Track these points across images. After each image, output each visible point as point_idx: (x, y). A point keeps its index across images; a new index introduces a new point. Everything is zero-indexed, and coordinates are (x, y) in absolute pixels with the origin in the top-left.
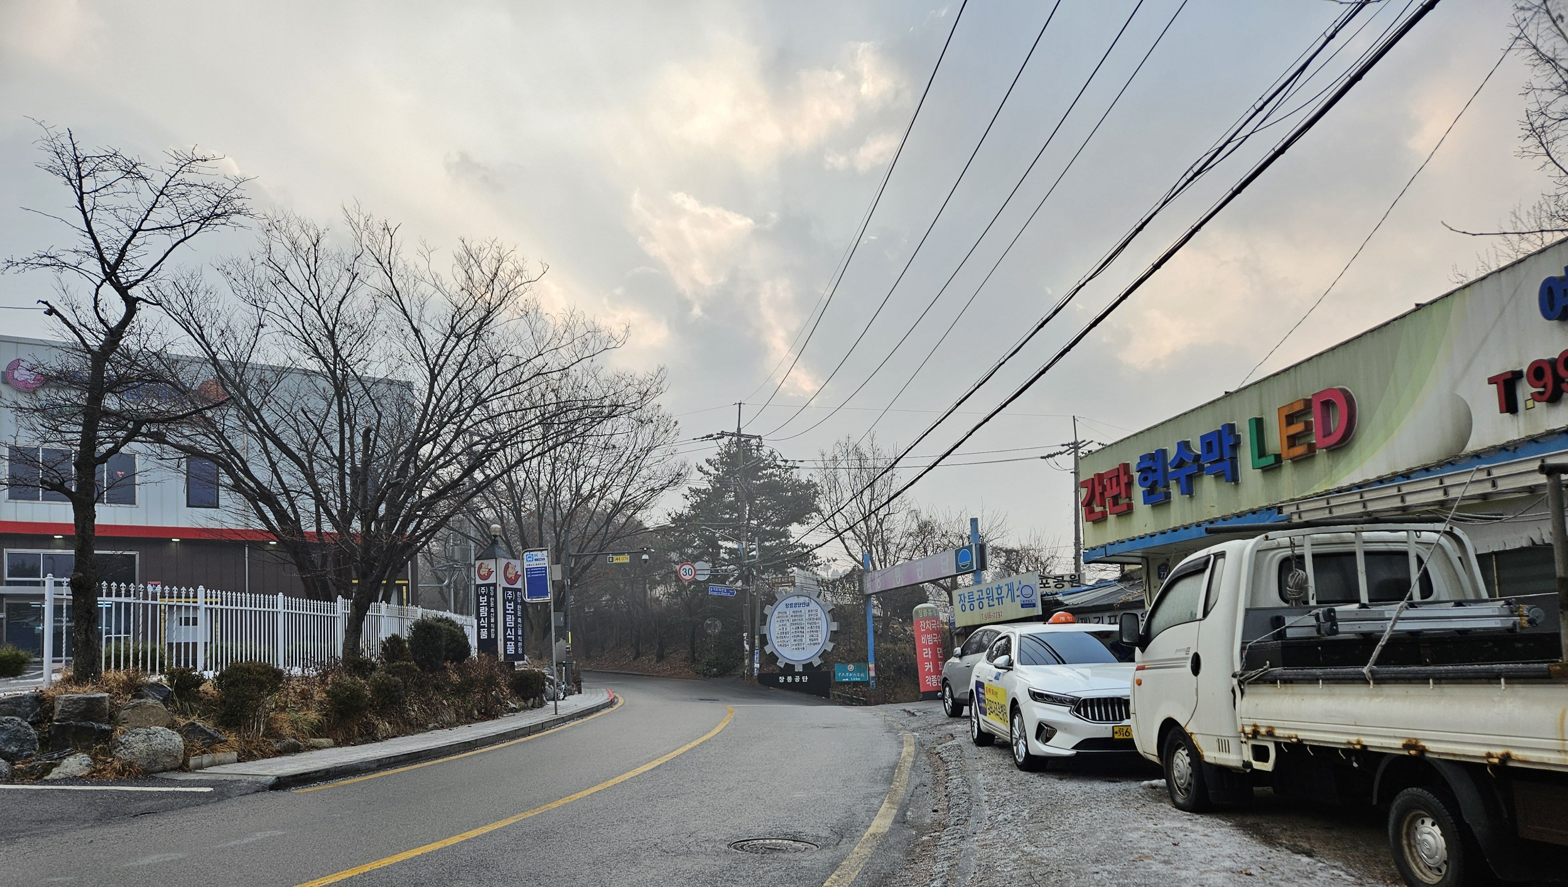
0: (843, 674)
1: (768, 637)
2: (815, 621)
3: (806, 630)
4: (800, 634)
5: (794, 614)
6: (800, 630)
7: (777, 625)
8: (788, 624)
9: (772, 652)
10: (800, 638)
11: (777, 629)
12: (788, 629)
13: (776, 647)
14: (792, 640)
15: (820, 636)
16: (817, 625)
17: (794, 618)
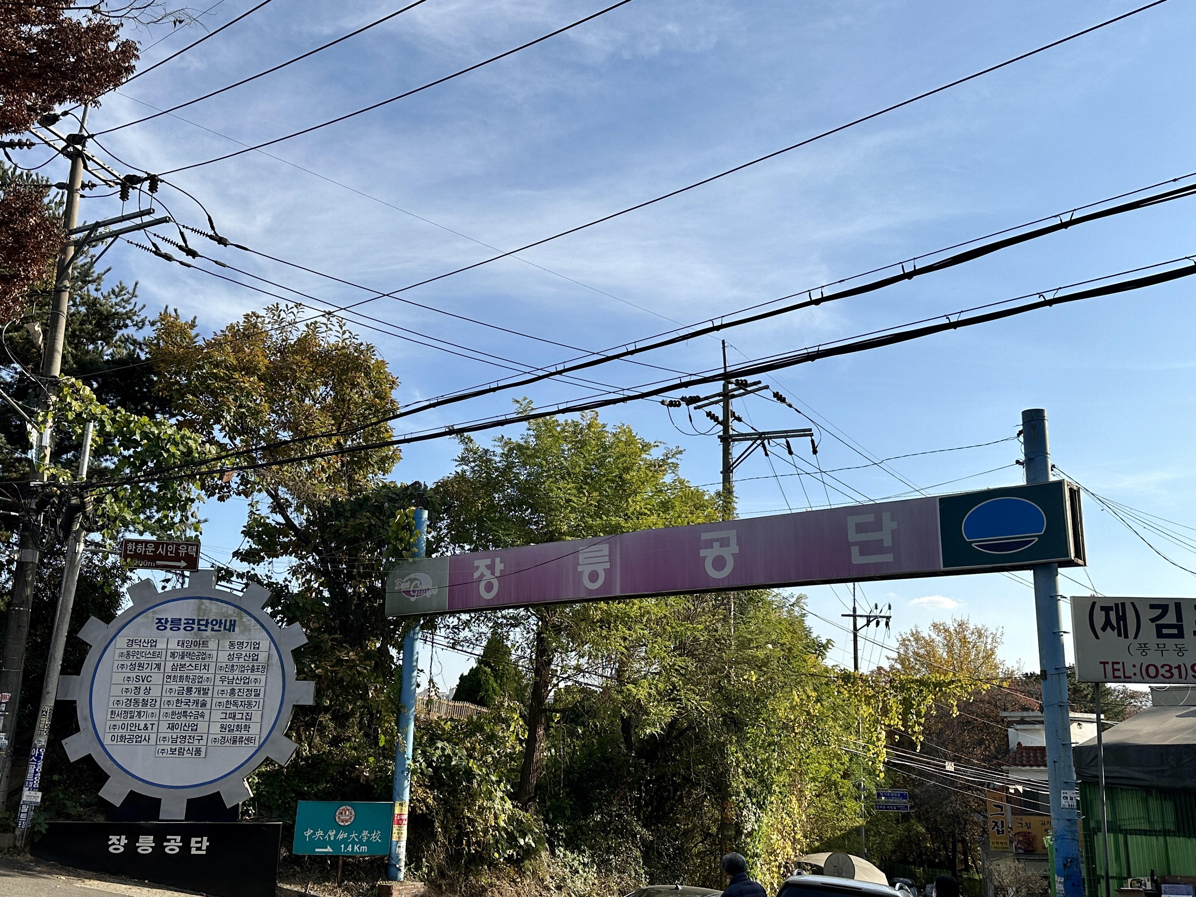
0: (320, 833)
1: (82, 712)
2: (247, 673)
3: (215, 698)
4: (193, 709)
5: (180, 650)
6: (194, 696)
7: (118, 677)
8: (157, 678)
9: (89, 758)
10: (191, 720)
11: (116, 690)
12: (155, 692)
13: (107, 741)
14: (164, 726)
15: (256, 716)
16: (252, 686)
17: (178, 661)
